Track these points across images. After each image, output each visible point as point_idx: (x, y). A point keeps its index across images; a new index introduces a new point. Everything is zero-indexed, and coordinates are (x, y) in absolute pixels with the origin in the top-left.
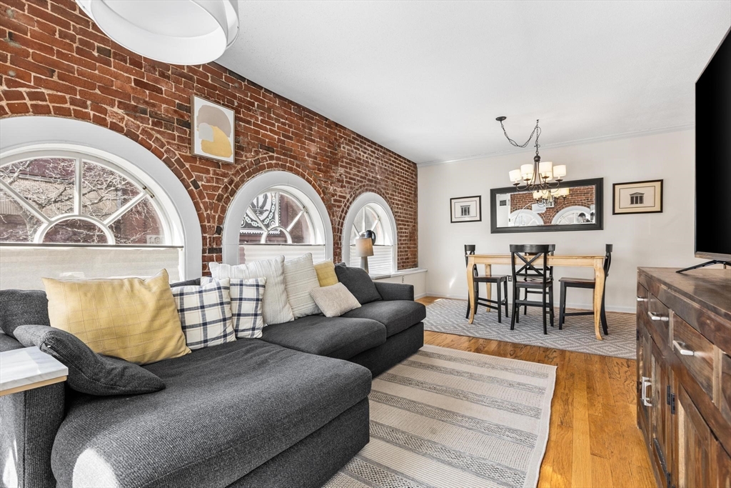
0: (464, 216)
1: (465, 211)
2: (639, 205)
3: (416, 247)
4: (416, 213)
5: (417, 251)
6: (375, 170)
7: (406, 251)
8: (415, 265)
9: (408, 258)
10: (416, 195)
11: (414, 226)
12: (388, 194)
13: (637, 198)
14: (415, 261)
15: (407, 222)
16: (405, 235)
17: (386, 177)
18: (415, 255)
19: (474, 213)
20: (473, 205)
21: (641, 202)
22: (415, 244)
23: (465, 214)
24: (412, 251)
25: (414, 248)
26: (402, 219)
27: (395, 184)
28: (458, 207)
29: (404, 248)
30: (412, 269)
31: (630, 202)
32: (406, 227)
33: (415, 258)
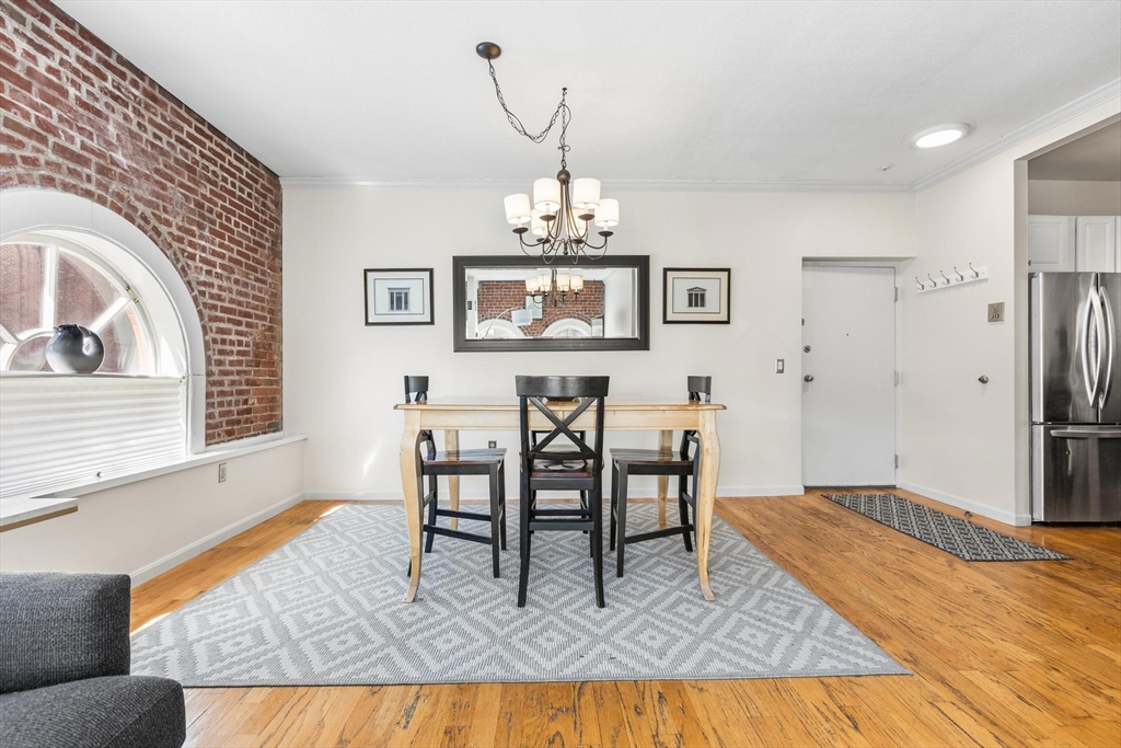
0: (395, 312)
1: (399, 300)
2: (699, 309)
3: (279, 382)
4: (276, 297)
5: (279, 391)
6: (102, 131)
7: (240, 393)
8: (273, 425)
9: (249, 411)
10: (276, 253)
11: (270, 329)
12: (167, 223)
13: (696, 295)
14: (271, 417)
15: (248, 315)
16: (236, 348)
17: (157, 171)
18: (273, 401)
19: (417, 306)
20: (416, 288)
21: (703, 305)
22: (273, 374)
23: (399, 308)
24: (264, 392)
25: (270, 383)
26: (226, 305)
27: (200, 206)
28: (381, 288)
29: (233, 383)
30: (261, 437)
31: (687, 303)
32: (243, 328)
33: (272, 409)
